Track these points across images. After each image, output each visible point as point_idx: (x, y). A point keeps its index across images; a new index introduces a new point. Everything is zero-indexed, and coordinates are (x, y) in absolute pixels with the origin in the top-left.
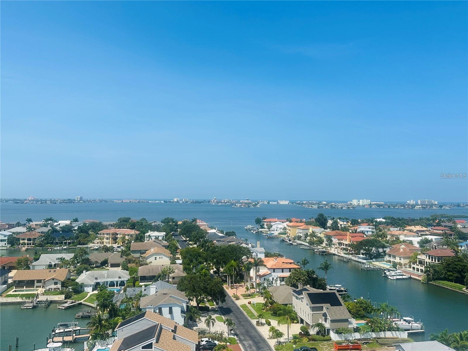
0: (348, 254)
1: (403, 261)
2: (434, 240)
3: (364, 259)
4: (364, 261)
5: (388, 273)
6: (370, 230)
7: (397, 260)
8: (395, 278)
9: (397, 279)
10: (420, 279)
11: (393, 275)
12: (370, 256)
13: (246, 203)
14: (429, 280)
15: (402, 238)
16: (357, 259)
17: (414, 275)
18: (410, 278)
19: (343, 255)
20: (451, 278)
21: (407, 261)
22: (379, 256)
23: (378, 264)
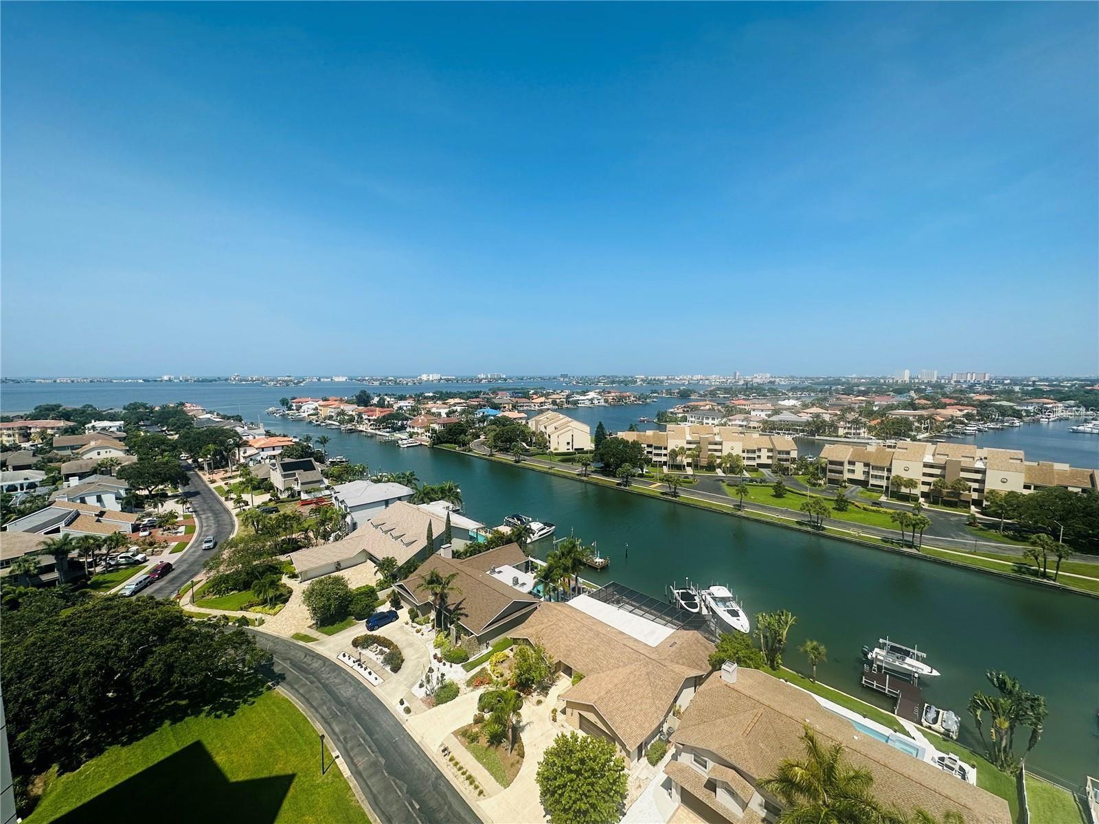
0: (376, 429)
1: (420, 431)
2: (459, 410)
3: (389, 432)
4: (388, 434)
5: (400, 442)
6: (410, 404)
7: (415, 430)
8: (405, 446)
9: (408, 447)
10: (427, 444)
11: (404, 444)
12: (395, 429)
13: (284, 381)
14: (434, 444)
15: (434, 410)
16: (380, 433)
17: (424, 441)
18: (421, 444)
19: (370, 431)
20: (451, 440)
21: (423, 430)
22: (403, 428)
23: (397, 435)
